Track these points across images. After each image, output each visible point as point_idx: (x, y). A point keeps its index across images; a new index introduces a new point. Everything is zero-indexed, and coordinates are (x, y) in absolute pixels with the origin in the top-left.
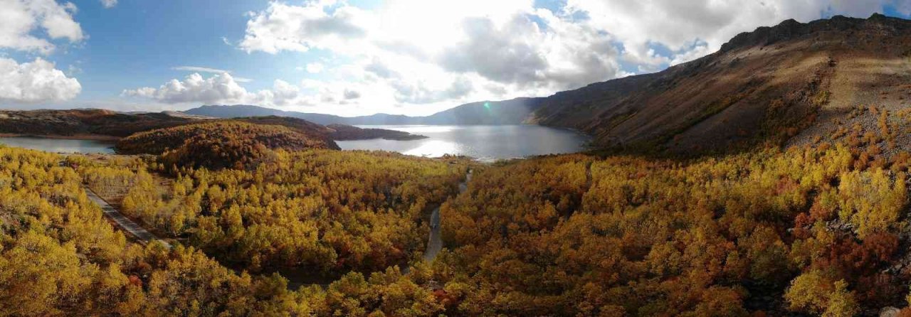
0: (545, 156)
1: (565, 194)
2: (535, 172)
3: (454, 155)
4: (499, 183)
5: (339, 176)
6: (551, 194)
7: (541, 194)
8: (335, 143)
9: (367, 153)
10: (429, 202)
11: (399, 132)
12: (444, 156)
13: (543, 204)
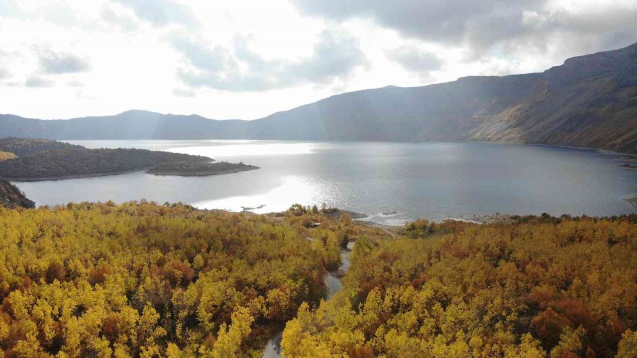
0: (527, 220)
1: (575, 326)
2: (499, 257)
3: (315, 208)
4: (412, 277)
5: (34, 277)
6: (537, 318)
7: (513, 317)
8: (15, 190)
9: (107, 208)
10: (260, 321)
11: (186, 157)
12: (292, 209)
13: (518, 342)
